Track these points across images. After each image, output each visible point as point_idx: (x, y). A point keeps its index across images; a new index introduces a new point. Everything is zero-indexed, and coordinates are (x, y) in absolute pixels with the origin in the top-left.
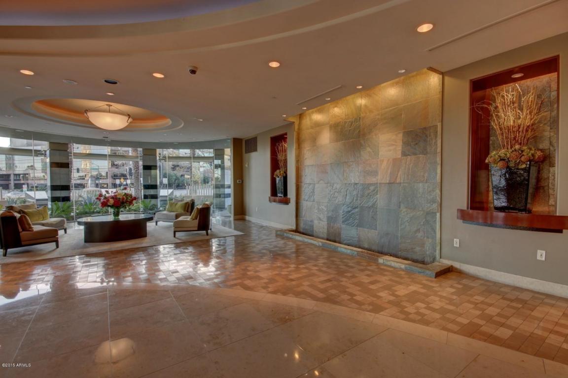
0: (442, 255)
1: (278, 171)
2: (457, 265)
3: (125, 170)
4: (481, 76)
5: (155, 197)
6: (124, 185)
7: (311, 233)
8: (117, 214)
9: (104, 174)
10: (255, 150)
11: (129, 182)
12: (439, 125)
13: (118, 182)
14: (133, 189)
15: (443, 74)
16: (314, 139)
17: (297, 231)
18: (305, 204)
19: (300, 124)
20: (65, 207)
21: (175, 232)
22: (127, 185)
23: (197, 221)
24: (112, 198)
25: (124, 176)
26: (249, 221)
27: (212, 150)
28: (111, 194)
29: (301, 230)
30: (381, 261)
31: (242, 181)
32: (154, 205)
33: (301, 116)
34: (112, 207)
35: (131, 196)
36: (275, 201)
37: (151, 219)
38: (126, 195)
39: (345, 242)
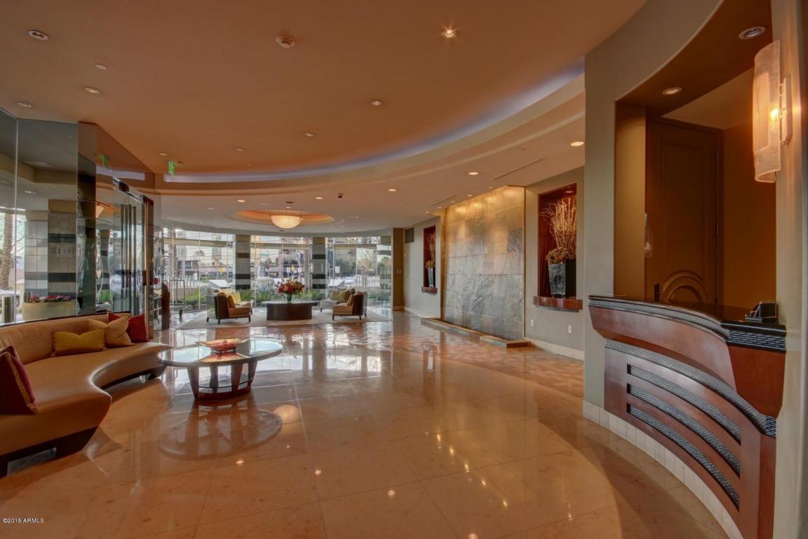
0: (526, 333)
1: (429, 262)
2: (532, 341)
3: (296, 255)
4: (550, 189)
5: (323, 287)
6: (295, 274)
7: (451, 321)
8: (289, 299)
9: (273, 261)
10: (413, 241)
11: (300, 270)
12: (523, 227)
13: (288, 270)
14: (303, 279)
15: (525, 187)
16: (455, 233)
17: (442, 320)
18: (449, 294)
19: (446, 217)
20: (247, 293)
21: (334, 316)
22: (297, 274)
23: (351, 307)
24: (287, 285)
25: (294, 263)
26: (407, 312)
27: (379, 238)
28: (285, 282)
29: (445, 319)
30: (481, 338)
31: (402, 272)
32: (322, 295)
33: (446, 210)
34: (286, 292)
35: (300, 284)
36: (426, 291)
37: (316, 304)
38: (297, 283)
39: (473, 328)
